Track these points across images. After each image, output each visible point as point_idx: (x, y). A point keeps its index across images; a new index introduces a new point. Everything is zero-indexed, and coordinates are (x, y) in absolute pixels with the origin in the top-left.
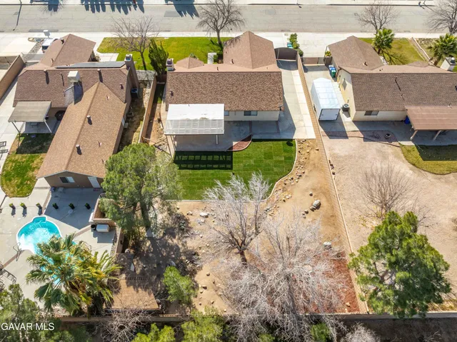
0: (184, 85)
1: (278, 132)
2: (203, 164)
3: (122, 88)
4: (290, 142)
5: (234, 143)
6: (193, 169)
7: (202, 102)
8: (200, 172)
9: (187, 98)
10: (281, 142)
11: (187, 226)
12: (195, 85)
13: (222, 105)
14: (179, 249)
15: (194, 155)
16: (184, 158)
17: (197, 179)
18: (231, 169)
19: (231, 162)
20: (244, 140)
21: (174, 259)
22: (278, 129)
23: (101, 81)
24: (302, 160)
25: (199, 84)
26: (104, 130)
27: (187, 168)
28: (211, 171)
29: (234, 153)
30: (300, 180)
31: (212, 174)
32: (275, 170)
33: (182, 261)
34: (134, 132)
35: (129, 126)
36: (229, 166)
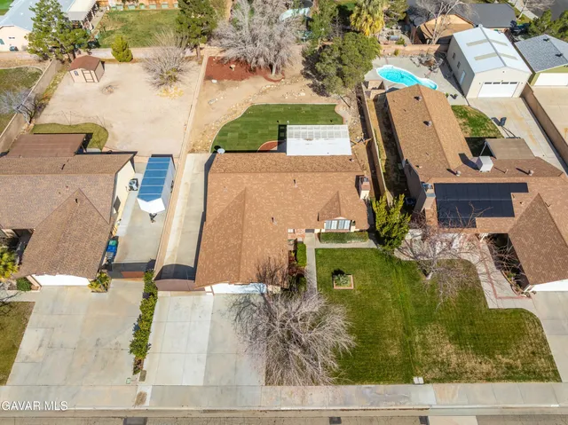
11: (314, 89)
13: (289, 155)
18: (280, 126)
30: (219, 118)
32: (239, 125)
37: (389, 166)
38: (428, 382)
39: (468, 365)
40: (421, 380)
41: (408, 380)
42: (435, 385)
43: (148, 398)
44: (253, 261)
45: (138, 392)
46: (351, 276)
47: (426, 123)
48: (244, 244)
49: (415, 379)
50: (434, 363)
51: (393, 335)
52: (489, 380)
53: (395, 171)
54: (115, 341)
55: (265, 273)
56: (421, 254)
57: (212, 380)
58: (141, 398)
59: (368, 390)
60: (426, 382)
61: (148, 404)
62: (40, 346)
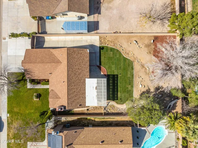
0: (75, 99)
1: (95, 53)
2: (115, 87)
3: (76, 132)
4: (101, 48)
5: (102, 73)
6: (117, 91)
7: (85, 90)
8: (119, 89)
9: (82, 97)
10: (102, 52)
11: (146, 92)
12: (75, 93)
13: (87, 79)
14: (154, 94)
15: (110, 91)
16: (111, 96)
17: (123, 89)
18: (117, 75)
19: (114, 75)
20: (100, 69)
21: (158, 95)
22: (93, 53)
23: (72, 144)
24: (112, 44)
25: (75, 92)
26: (105, 134)
27: (117, 94)
28: (119, 84)
29: (108, 74)
30: (123, 47)
31: (120, 83)
32: (118, 56)
33: (159, 93)
34: (95, 121)
35: (91, 124)
36: (116, 76)
37: (91, 121)
38: (7, 118)
39: (11, 130)
40: (8, 116)
41: (8, 112)
42: (7, 120)
43: (5, 41)
44: (31, 67)
45: (6, 38)
46: (38, 100)
47: (102, 142)
48: (36, 64)
49: (8, 114)
50: (12, 121)
51: (20, 110)
52: (7, 135)
53: (88, 123)
54: (20, 27)
55: (28, 71)
56: (47, 125)
57: (9, 58)
58: (5, 39)
59: (6, 101)
60: (8, 117)
61: (3, 41)
62: (18, 6)
